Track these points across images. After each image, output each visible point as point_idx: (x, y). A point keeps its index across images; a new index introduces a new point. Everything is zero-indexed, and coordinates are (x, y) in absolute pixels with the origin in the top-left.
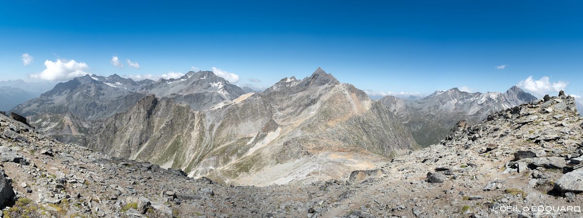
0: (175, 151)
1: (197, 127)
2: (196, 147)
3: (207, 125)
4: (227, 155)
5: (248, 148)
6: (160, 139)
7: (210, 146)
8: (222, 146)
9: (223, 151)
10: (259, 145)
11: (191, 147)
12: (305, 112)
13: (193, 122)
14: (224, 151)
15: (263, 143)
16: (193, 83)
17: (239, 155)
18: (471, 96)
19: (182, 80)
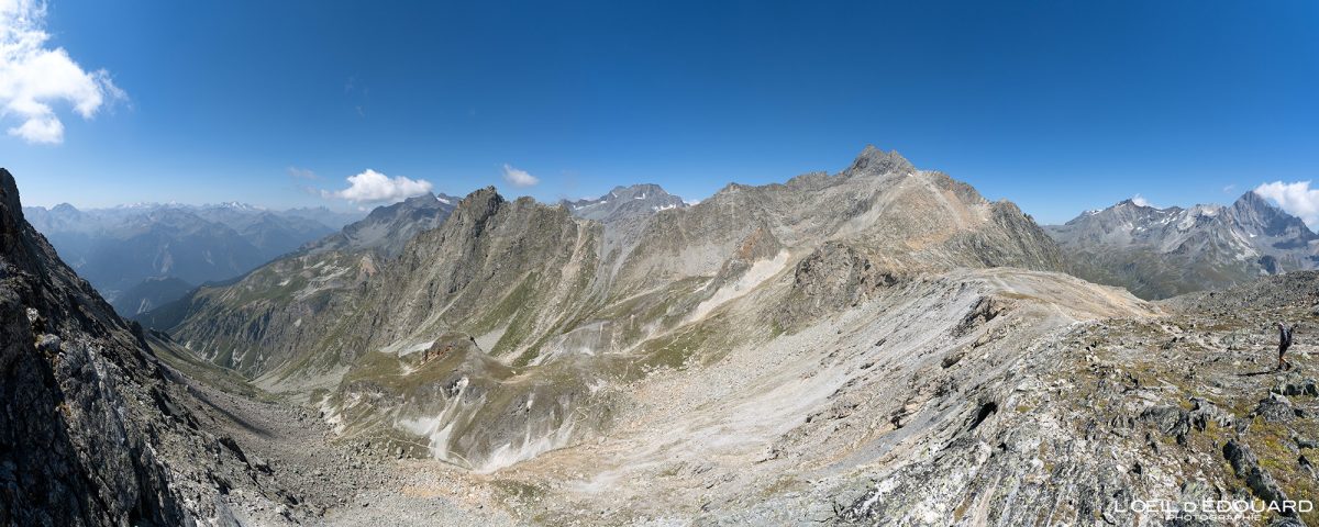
0: (517, 307)
1: (578, 255)
2: (566, 302)
3: (602, 252)
4: (636, 319)
5: (696, 302)
6: (490, 281)
7: (601, 298)
8: (629, 298)
9: (627, 310)
10: (726, 294)
11: (556, 300)
12: (847, 228)
13: (572, 244)
14: (629, 310)
15: (737, 289)
16: (621, 208)
17: (670, 322)
18: (1162, 216)
19: (603, 202)
